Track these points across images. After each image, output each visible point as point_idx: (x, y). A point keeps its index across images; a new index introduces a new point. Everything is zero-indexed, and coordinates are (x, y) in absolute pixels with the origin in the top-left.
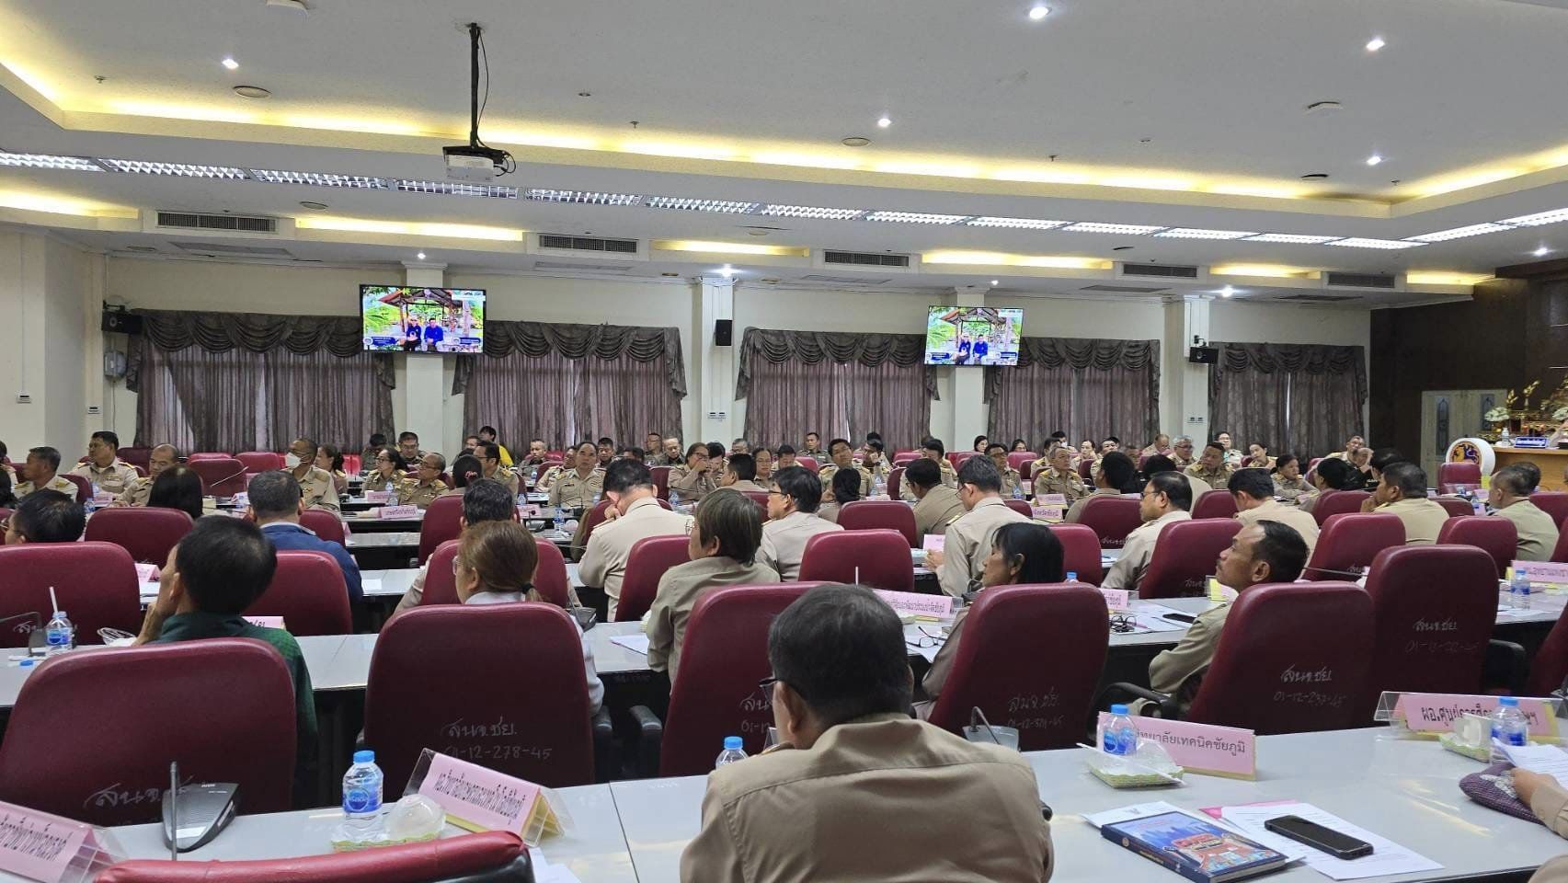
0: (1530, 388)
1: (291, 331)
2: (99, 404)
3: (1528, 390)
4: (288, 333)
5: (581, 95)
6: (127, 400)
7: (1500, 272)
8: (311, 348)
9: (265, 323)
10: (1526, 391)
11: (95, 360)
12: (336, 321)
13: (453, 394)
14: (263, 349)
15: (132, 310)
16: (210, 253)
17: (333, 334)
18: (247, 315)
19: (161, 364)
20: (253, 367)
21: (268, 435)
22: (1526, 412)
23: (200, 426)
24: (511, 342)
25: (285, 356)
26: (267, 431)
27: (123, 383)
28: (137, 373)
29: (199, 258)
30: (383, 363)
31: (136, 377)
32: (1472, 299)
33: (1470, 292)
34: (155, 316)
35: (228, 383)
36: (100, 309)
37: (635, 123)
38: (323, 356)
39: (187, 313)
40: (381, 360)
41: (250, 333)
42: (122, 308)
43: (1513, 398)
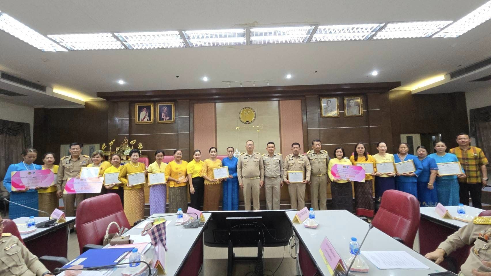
0: (112, 142)
3: (111, 143)
7: (100, 95)
10: (110, 144)
22: (111, 152)
32: (84, 107)
33: (84, 104)
43: (104, 146)
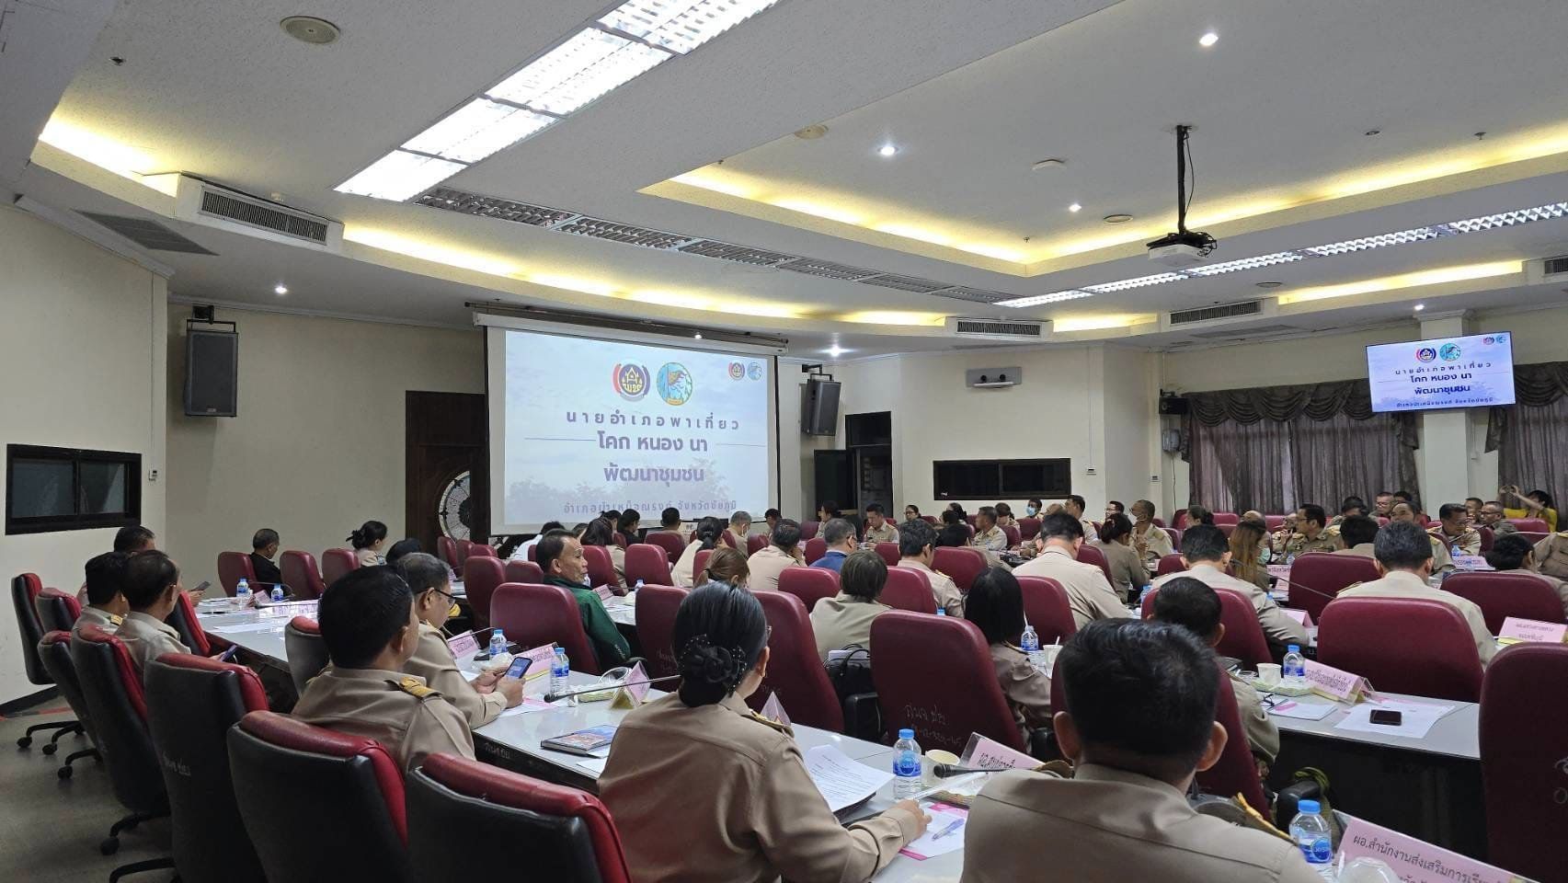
1: (1310, 399)
2: (1159, 474)
4: (1308, 401)
5: (1368, 134)
6: (1182, 468)
8: (1328, 414)
9: (1287, 394)
11: (1155, 436)
12: (1351, 385)
13: (1486, 452)
14: (1286, 417)
15: (1183, 395)
16: (1242, 337)
17: (1350, 397)
18: (1272, 389)
19: (1205, 438)
20: (1280, 435)
21: (1295, 498)
23: (1236, 491)
24: (1555, 387)
25: (1305, 423)
26: (1294, 495)
27: (1179, 455)
28: (1188, 446)
29: (1232, 343)
30: (1401, 423)
31: (1186, 448)
34: (1198, 398)
35: (1257, 451)
36: (1157, 396)
37: (1480, 134)
38: (1341, 420)
39: (1221, 392)
40: (1398, 420)
41: (1274, 405)
42: (1173, 393)
